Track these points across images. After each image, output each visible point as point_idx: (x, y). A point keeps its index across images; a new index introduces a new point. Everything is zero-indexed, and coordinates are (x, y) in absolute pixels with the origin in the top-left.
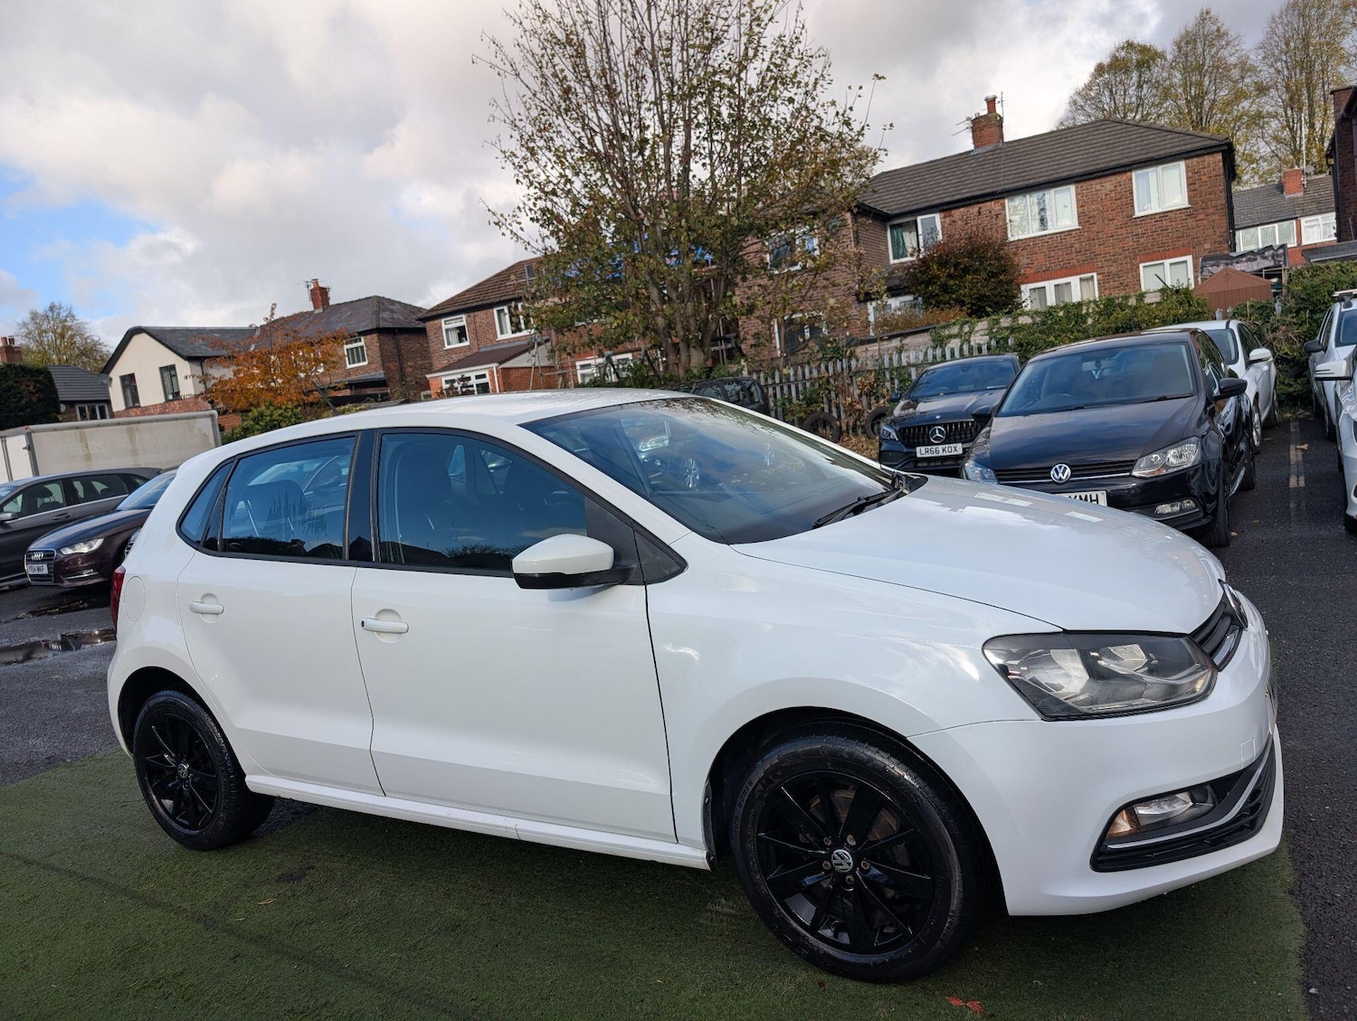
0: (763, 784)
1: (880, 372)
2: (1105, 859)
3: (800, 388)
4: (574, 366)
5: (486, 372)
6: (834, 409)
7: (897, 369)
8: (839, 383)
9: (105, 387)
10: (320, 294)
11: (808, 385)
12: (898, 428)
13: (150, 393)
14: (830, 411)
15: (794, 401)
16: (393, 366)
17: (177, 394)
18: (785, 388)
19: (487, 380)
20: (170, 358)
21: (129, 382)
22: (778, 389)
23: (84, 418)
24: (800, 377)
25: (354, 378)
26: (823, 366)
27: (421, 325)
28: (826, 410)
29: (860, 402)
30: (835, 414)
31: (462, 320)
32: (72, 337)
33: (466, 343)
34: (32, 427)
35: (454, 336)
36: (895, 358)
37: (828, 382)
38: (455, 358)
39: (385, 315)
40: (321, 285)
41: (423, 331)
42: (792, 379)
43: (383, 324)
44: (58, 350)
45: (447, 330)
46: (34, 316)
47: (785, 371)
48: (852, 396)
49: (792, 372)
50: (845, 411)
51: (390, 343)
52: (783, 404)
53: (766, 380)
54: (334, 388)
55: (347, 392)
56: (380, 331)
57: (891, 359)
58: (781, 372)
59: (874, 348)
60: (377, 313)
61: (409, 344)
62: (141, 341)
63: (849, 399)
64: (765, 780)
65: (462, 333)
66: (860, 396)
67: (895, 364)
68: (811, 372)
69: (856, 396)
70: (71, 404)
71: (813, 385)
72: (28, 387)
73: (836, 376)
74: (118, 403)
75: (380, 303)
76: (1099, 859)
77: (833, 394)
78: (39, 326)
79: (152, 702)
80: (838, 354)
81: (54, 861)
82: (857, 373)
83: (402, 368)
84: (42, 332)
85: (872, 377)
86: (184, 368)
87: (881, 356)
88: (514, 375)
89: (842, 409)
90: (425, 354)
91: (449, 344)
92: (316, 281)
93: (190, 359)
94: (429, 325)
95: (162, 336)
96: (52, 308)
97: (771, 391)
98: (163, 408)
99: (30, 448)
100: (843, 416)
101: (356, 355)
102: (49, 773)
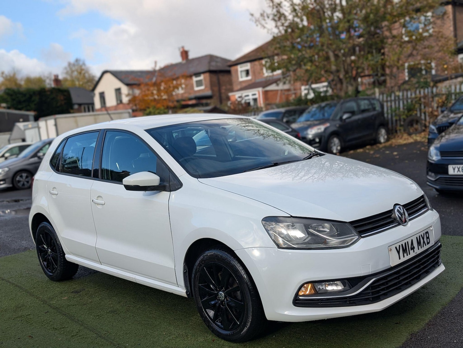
0: (199, 266)
1: (449, 95)
2: (298, 302)
3: (405, 102)
4: (300, 89)
5: (257, 93)
6: (423, 115)
7: (459, 93)
8: (426, 101)
9: (92, 97)
10: (185, 54)
11: (409, 101)
12: (437, 127)
13: (111, 101)
14: (421, 115)
15: (401, 109)
16: (216, 89)
17: (121, 102)
18: (397, 103)
19: (257, 96)
20: (119, 84)
21: (102, 95)
22: (393, 103)
23: (85, 111)
24: (405, 96)
25: (198, 94)
26: (418, 92)
27: (228, 69)
28: (419, 115)
29: (437, 111)
30: (423, 117)
31: (248, 66)
32: (84, 74)
33: (249, 78)
34: (57, 116)
35: (244, 74)
36: (458, 87)
37: (420, 100)
38: (244, 85)
39: (213, 64)
40: (186, 49)
41: (228, 72)
42: (401, 97)
43: (212, 68)
44: (78, 80)
45: (241, 71)
46: (69, 64)
47: (397, 93)
48: (432, 108)
49: (401, 94)
50: (429, 116)
51: (215, 78)
52: (395, 111)
53: (387, 98)
54: (184, 100)
55: (193, 102)
56: (211, 72)
57: (456, 88)
58: (395, 94)
59: (447, 83)
60: (209, 63)
61: (224, 78)
62: (108, 76)
63: (430, 109)
64: (200, 265)
65: (247, 72)
66: (437, 107)
67: (458, 91)
68: (411, 95)
69: (435, 108)
70: (80, 105)
71: (412, 101)
72: (61, 97)
73: (425, 97)
74: (98, 105)
75: (211, 58)
76: (296, 302)
77: (423, 107)
78: (71, 69)
79: (40, 226)
80: (426, 85)
81: (10, 280)
82: (437, 95)
83: (220, 90)
84: (72, 72)
85: (444, 97)
86: (125, 90)
87: (450, 86)
88: (270, 94)
89: (427, 114)
90: (231, 83)
91: (242, 77)
92: (183, 47)
93: (128, 85)
94: (233, 69)
95: (117, 74)
96: (77, 60)
97: (385, 104)
98: (116, 108)
99: (56, 125)
100: (428, 118)
101: (199, 83)
102: (23, 253)
